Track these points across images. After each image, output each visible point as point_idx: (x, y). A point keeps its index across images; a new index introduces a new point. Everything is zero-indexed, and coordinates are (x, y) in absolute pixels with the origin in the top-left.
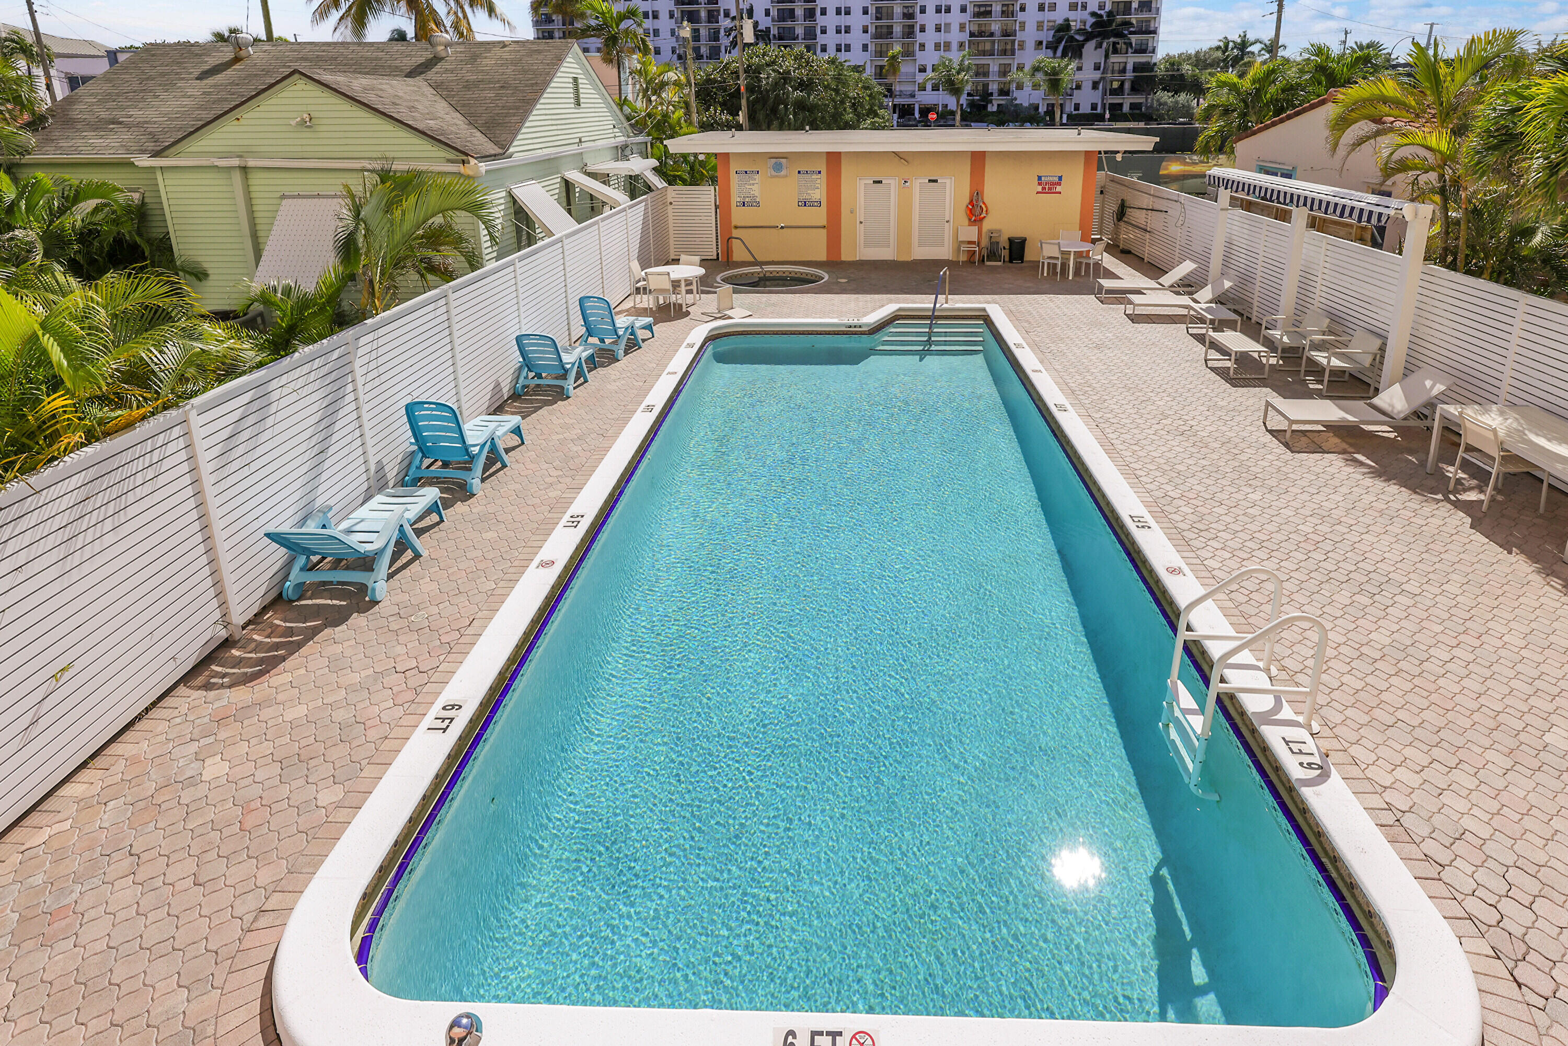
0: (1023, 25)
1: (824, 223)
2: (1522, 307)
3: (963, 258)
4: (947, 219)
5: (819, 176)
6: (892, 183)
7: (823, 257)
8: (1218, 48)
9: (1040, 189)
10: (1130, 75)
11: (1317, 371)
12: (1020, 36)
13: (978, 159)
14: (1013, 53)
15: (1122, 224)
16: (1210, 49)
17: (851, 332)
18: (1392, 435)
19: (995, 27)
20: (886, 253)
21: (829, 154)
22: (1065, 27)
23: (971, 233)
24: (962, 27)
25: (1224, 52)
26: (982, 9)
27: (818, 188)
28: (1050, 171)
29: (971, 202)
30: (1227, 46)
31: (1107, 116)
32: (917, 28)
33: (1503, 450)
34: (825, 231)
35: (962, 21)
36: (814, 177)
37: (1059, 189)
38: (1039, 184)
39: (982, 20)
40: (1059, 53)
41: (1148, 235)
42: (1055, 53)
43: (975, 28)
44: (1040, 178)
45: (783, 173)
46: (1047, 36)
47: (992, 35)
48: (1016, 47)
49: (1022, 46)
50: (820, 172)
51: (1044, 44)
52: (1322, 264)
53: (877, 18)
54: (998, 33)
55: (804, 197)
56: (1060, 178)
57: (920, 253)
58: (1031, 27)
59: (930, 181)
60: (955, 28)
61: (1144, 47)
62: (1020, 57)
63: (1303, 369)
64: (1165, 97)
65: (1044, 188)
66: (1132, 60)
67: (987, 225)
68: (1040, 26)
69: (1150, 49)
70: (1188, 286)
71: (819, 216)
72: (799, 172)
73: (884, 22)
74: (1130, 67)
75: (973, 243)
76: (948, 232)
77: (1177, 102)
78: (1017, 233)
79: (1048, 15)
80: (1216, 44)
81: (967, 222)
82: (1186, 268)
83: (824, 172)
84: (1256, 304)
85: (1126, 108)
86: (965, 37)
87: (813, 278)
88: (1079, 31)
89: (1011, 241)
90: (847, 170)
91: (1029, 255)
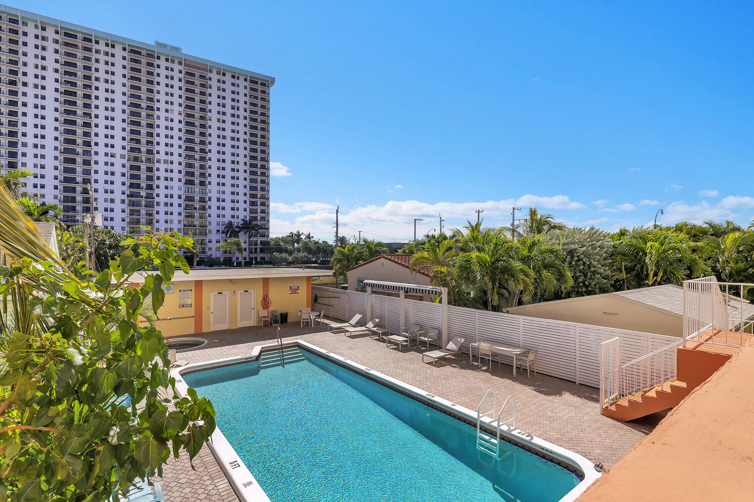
0: (210, 223)
1: (193, 315)
2: (477, 314)
3: (262, 324)
4: (253, 307)
5: (191, 292)
6: (227, 293)
7: (193, 332)
8: (290, 236)
9: (291, 292)
10: (259, 246)
11: (424, 343)
12: (209, 227)
13: (266, 281)
14: (206, 235)
15: (316, 304)
16: (287, 236)
17: (248, 361)
18: (454, 357)
19: (197, 223)
20: (225, 327)
21: (196, 281)
22: (230, 224)
23: (264, 313)
24: (179, 222)
25: (292, 237)
26: (190, 214)
27: (190, 298)
28: (295, 285)
29: (264, 299)
30: (293, 236)
31: (254, 262)
32: (155, 221)
33: (491, 352)
34: (193, 319)
35: (180, 219)
36: (188, 292)
37: (298, 291)
38: (291, 290)
39: (190, 219)
40: (228, 236)
41: (331, 307)
42: (226, 235)
43: (186, 223)
44: (290, 287)
45: (171, 291)
46: (221, 228)
47: (195, 226)
48: (207, 232)
49: (210, 231)
50: (191, 290)
51: (221, 231)
52: (411, 309)
53: (131, 215)
54: (198, 225)
55: (183, 302)
56: (298, 287)
57: (241, 324)
58: (214, 223)
59: (245, 291)
60: (176, 222)
61: (264, 234)
62: (209, 237)
63: (418, 344)
64: (276, 254)
65: (292, 292)
66: (259, 240)
67: (271, 309)
68: (218, 224)
69: (266, 235)
70: (361, 323)
71: (191, 311)
72: (180, 291)
73: (135, 217)
74: (259, 242)
75: (266, 317)
76: (253, 314)
77: (282, 257)
78: (283, 311)
79: (221, 219)
80: (288, 234)
81: (262, 308)
82: (358, 317)
83: (193, 290)
84: (387, 326)
85: (259, 259)
86: (181, 226)
87: (199, 343)
88: (237, 227)
89: (281, 314)
90: (205, 289)
91: (290, 320)
